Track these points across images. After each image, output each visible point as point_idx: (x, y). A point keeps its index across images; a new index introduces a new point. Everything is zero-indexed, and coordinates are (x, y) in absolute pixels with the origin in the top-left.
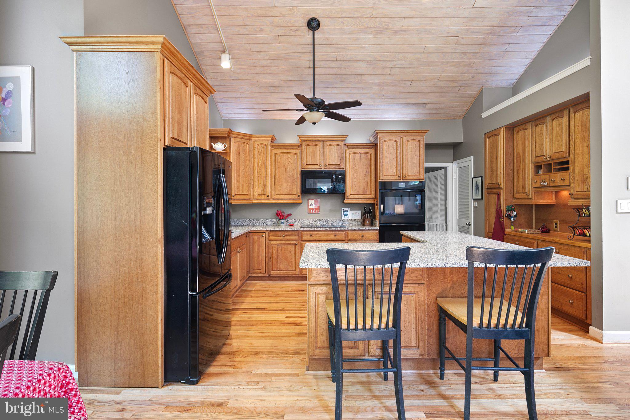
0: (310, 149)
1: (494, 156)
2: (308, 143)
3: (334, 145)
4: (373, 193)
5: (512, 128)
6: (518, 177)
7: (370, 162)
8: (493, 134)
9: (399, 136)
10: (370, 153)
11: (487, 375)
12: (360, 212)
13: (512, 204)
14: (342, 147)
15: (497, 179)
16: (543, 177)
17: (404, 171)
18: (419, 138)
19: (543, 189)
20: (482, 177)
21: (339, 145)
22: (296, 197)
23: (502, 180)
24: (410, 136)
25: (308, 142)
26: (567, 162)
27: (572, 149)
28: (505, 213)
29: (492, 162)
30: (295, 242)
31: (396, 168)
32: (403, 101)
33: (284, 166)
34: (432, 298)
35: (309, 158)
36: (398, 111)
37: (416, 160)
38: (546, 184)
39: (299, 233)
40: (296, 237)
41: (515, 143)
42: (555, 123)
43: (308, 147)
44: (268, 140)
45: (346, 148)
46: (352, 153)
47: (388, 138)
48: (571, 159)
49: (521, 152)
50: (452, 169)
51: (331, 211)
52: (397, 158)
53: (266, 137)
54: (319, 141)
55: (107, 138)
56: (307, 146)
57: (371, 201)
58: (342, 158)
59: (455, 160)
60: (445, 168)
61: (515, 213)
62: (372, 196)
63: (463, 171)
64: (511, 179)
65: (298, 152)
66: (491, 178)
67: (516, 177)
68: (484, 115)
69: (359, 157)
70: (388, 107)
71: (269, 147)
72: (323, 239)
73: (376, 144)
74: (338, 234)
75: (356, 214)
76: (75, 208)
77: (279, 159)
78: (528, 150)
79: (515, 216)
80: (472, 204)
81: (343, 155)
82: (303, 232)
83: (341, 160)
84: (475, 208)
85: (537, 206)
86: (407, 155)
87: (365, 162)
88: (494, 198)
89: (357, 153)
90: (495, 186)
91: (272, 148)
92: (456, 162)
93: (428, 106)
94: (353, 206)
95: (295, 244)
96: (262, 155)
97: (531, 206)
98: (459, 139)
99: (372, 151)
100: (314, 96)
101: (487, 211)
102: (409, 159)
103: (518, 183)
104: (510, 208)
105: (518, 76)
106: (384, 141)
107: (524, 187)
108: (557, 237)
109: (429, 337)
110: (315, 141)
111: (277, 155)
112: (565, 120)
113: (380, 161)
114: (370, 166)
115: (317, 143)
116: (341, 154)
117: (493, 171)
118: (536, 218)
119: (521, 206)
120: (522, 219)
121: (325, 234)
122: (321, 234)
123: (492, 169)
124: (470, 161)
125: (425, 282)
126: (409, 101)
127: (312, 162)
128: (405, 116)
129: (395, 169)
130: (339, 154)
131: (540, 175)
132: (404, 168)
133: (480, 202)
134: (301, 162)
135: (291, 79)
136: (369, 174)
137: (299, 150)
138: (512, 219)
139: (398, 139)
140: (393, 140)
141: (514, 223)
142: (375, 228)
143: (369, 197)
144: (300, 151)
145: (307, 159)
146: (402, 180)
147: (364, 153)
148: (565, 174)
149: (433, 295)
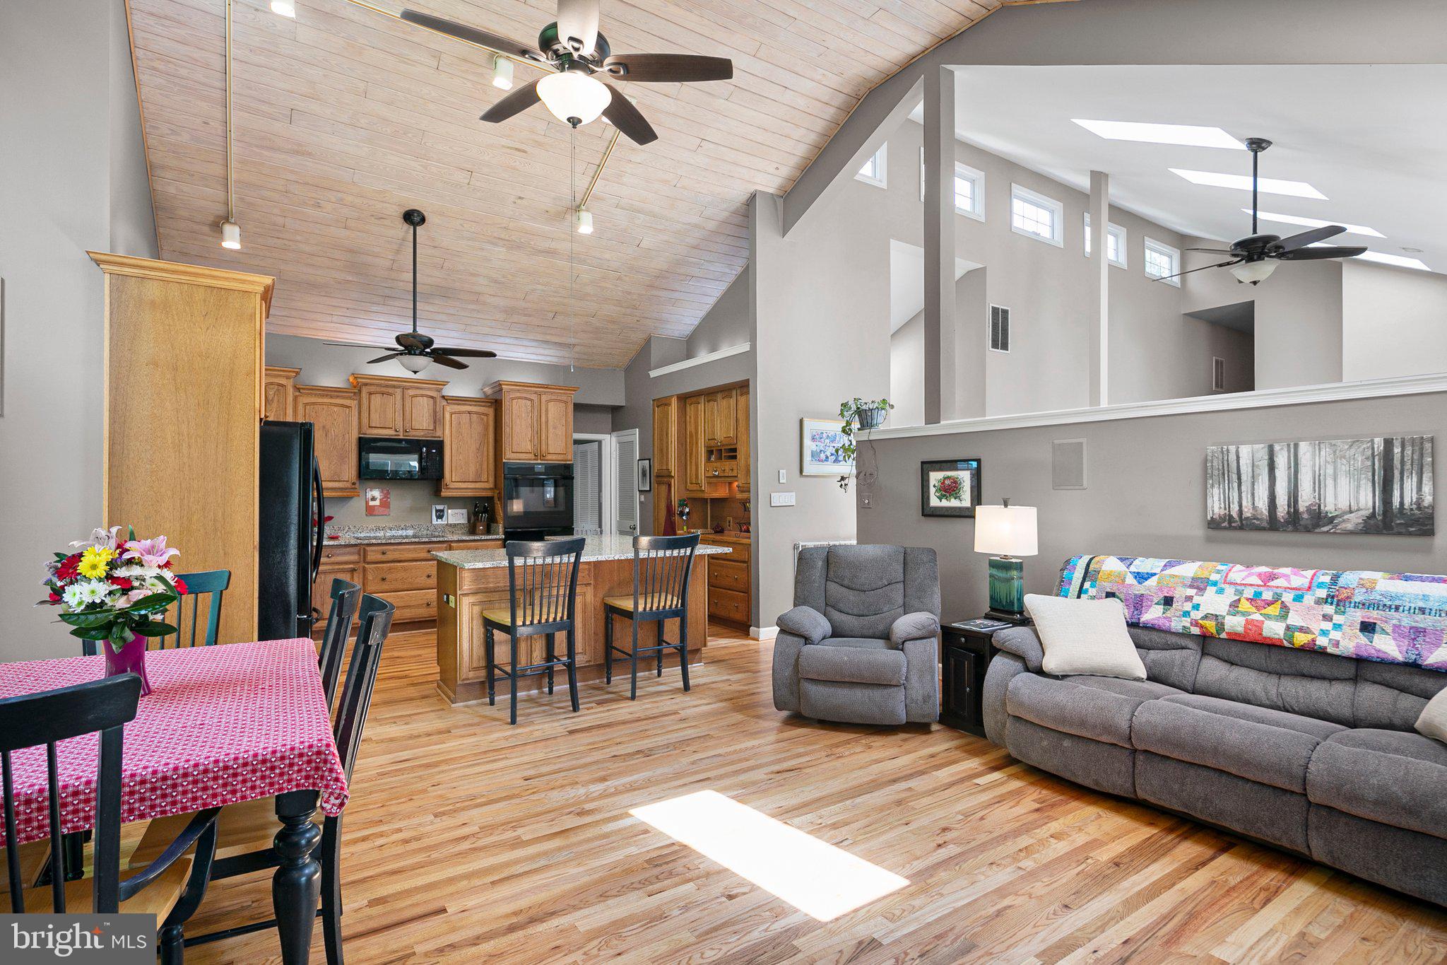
0: (376, 400)
1: (664, 433)
2: (373, 389)
3: (422, 396)
4: (492, 479)
5: (685, 399)
6: (691, 462)
7: (486, 429)
8: (663, 403)
9: (536, 393)
10: (487, 415)
11: (652, 674)
12: (464, 511)
13: (685, 497)
14: (438, 401)
15: (667, 464)
16: (715, 464)
17: (544, 447)
18: (564, 398)
19: (715, 479)
20: (650, 460)
21: (432, 397)
22: (348, 485)
23: (673, 466)
24: (552, 393)
25: (373, 387)
26: (735, 450)
27: (739, 435)
28: (677, 510)
29: (661, 440)
30: (351, 566)
31: (531, 441)
32: (540, 337)
33: (324, 427)
34: (599, 600)
35: (374, 416)
36: (533, 350)
37: (561, 431)
38: (717, 473)
39: (360, 550)
40: (355, 558)
41: (688, 417)
42: (724, 402)
43: (373, 396)
44: (288, 378)
45: (444, 403)
46: (455, 413)
47: (518, 395)
48: (738, 446)
49: (693, 431)
50: (610, 443)
51: (413, 510)
52: (532, 427)
53: (284, 371)
54: (394, 387)
55: (167, 404)
56: (370, 394)
57: (489, 494)
58: (437, 419)
59: (613, 431)
60: (600, 442)
61: (687, 510)
62: (491, 485)
63: (625, 449)
64: (683, 466)
65: (354, 403)
66: (661, 463)
67: (688, 463)
68: (654, 374)
69: (468, 420)
70: (515, 342)
71: (290, 390)
72: (406, 559)
73: (496, 401)
74: (434, 548)
75: (457, 516)
76: (105, 503)
77: (313, 414)
78: (701, 428)
79: (688, 513)
80: (638, 498)
81: (439, 415)
82: (368, 548)
83: (435, 422)
84: (641, 502)
85: (712, 500)
86: (547, 422)
87: (477, 429)
88: (664, 488)
89: (464, 412)
90: (665, 473)
91: (297, 394)
92: (615, 434)
93: (577, 349)
94: (454, 502)
95: (353, 570)
96: (275, 405)
97: (705, 500)
98: (620, 401)
99: (491, 411)
100: (415, 330)
101: (656, 507)
102: (551, 430)
103: (691, 470)
104: (683, 503)
105: (692, 328)
106: (513, 399)
107: (697, 477)
108: (730, 536)
109: (596, 641)
110: (387, 386)
111: (308, 407)
112: (733, 401)
113: (506, 430)
114: (486, 435)
115: (390, 390)
116: (435, 412)
117: (664, 452)
118: (712, 517)
119: (694, 499)
120: (696, 517)
121: (410, 550)
122: (403, 550)
123: (661, 450)
124: (635, 435)
125: (592, 582)
126: (548, 338)
127: (380, 424)
128: (540, 358)
129: (529, 443)
130: (431, 411)
131: (712, 462)
132: (543, 442)
133: (648, 494)
134: (360, 423)
135: (350, 279)
136: (485, 449)
137: (354, 399)
138: (684, 518)
139: (534, 397)
140: (526, 398)
141: (687, 523)
142: (498, 537)
143: (483, 486)
144: (356, 402)
145: (371, 416)
146: (539, 461)
147: (476, 413)
148: (733, 462)
149: (600, 595)
